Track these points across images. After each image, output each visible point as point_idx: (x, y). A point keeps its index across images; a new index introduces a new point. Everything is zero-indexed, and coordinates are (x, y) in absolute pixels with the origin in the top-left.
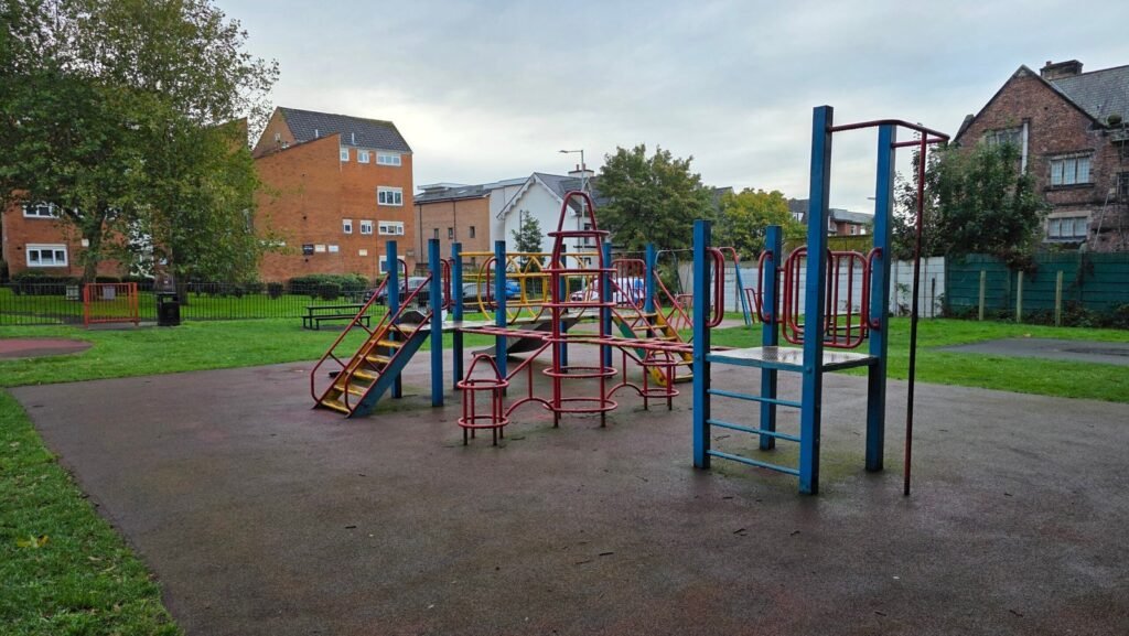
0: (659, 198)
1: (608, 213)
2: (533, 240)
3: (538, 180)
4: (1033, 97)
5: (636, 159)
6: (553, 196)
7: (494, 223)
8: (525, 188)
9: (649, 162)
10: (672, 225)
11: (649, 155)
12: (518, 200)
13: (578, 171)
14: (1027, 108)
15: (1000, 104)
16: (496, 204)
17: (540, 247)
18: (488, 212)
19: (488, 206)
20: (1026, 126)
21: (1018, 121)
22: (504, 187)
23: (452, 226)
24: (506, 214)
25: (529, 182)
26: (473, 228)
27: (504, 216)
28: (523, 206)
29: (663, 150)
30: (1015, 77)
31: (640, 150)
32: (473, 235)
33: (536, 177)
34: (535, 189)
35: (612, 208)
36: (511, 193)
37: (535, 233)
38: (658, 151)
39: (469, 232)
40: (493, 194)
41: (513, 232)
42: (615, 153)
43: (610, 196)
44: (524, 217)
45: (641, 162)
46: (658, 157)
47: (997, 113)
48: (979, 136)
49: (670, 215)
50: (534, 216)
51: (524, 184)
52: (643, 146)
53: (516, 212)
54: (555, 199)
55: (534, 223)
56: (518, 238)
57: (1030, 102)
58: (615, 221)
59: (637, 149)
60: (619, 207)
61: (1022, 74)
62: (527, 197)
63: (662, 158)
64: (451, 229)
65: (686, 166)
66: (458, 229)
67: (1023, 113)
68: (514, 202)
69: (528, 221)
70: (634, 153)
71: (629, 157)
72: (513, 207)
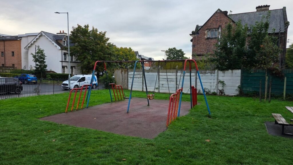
0: (95, 45)
1: (75, 49)
2: (41, 58)
3: (43, 34)
4: (222, 19)
5: (85, 30)
6: (50, 41)
7: (23, 51)
8: (38, 37)
9: (90, 32)
10: (101, 55)
11: (90, 29)
12: (34, 42)
13: (61, 33)
14: (220, 22)
15: (212, 21)
16: (24, 43)
17: (44, 61)
18: (20, 46)
19: (20, 43)
20: (220, 28)
21: (217, 26)
22: (28, 36)
23: (3, 51)
24: (29, 47)
25: (39, 35)
26: (13, 52)
27: (28, 48)
28: (37, 44)
29: (95, 28)
30: (216, 12)
31: (87, 27)
32: (13, 55)
33: (42, 33)
34: (42, 38)
35: (76, 47)
36: (30, 39)
37: (42, 55)
38: (93, 28)
39: (11, 54)
40: (23, 39)
41: (32, 54)
42: (77, 27)
43: (75, 43)
44: (37, 48)
45: (87, 31)
46: (93, 30)
47: (211, 24)
48: (205, 31)
49: (100, 51)
50: (42, 48)
51: (37, 36)
52: (88, 25)
53: (34, 46)
54: (52, 42)
55: (42, 51)
56: (34, 57)
57: (221, 20)
58: (78, 52)
59: (85, 26)
60: (79, 47)
61: (219, 11)
62: (38, 41)
63: (94, 31)
64: (2, 52)
65: (104, 34)
66: (6, 52)
67: (219, 24)
68: (32, 42)
69: (39, 50)
70: (84, 28)
71: (82, 28)
72: (32, 44)
